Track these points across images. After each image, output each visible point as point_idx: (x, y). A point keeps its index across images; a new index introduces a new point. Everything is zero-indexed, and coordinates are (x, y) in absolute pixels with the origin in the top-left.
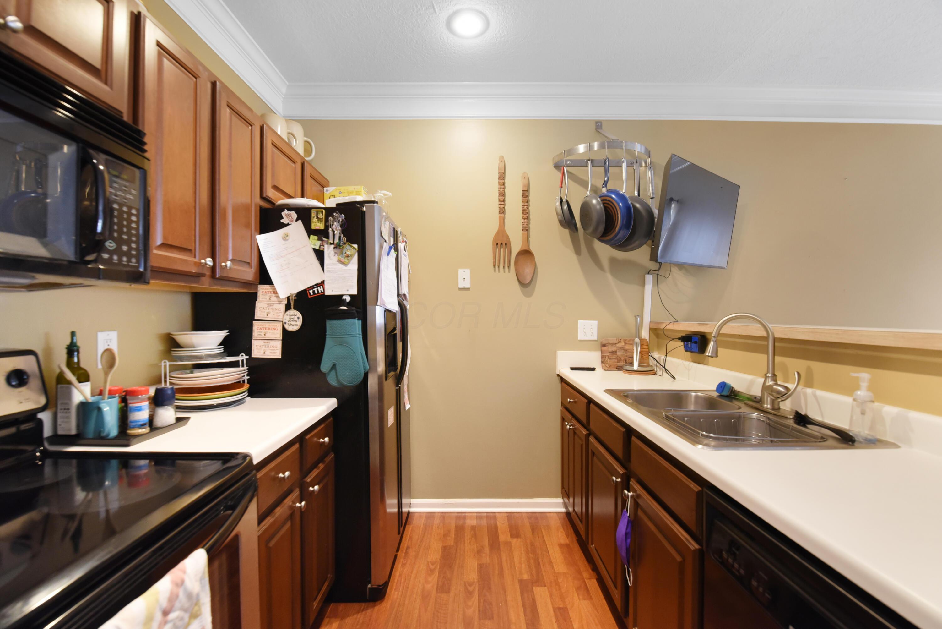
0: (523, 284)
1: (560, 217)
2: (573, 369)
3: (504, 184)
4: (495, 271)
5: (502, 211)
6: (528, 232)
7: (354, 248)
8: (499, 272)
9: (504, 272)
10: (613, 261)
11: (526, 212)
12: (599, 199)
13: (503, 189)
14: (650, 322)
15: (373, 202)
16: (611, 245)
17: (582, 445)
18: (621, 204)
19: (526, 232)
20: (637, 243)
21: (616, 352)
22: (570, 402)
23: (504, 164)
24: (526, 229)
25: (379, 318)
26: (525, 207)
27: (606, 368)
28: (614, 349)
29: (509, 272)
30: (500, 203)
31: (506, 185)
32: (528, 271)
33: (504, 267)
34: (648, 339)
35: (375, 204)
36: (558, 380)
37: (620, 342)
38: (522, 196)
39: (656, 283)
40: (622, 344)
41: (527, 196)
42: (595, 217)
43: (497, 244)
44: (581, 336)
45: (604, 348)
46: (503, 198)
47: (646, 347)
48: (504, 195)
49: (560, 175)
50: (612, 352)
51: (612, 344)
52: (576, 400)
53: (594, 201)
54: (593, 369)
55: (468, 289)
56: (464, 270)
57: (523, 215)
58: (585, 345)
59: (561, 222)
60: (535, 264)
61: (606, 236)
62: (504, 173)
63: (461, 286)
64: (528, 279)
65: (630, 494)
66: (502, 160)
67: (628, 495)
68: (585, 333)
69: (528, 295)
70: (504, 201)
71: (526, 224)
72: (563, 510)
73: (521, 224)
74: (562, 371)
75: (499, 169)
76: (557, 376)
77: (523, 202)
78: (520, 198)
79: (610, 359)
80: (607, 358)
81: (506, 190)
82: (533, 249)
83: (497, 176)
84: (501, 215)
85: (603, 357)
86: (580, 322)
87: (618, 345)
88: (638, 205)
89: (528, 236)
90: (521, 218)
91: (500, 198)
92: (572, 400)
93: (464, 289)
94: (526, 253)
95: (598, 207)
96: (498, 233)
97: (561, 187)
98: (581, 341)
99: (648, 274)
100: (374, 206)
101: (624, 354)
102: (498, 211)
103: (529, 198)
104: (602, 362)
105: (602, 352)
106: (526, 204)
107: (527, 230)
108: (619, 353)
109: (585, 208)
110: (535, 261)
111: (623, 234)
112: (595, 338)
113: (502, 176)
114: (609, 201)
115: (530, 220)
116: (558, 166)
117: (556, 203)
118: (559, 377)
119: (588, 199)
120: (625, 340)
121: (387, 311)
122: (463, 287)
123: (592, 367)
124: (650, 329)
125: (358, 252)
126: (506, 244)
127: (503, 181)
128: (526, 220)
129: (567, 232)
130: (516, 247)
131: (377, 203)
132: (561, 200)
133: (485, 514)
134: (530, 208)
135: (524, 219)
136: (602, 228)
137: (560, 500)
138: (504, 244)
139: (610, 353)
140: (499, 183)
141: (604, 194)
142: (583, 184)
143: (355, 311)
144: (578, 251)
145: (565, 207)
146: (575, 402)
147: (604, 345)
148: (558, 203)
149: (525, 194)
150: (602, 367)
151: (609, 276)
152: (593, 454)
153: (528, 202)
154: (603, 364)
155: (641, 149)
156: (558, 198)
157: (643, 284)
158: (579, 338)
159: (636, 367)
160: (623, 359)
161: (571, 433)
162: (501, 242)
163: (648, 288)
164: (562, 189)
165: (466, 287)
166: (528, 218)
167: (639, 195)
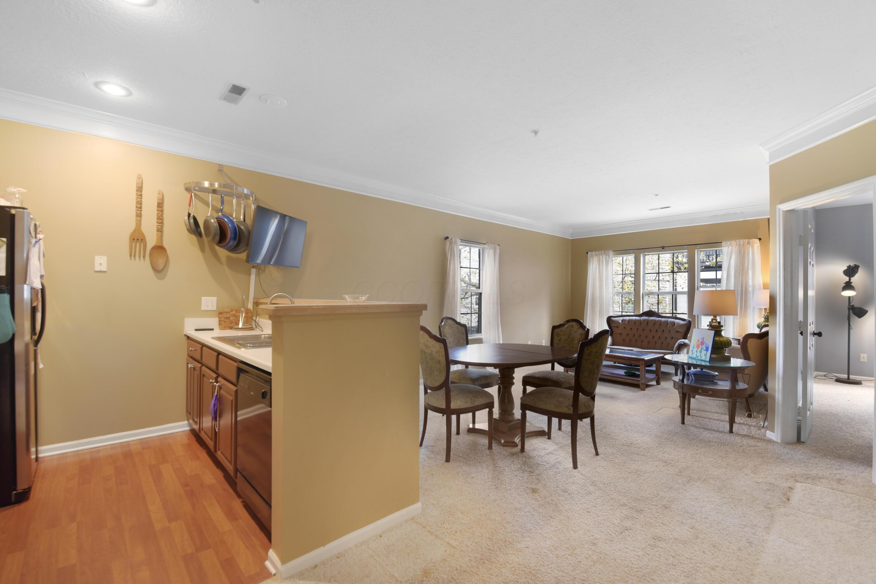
0: (156, 270)
1: (187, 227)
2: (196, 330)
3: (141, 195)
4: (131, 259)
5: (139, 215)
6: (161, 234)
7: (3, 241)
8: (135, 259)
9: (140, 260)
10: (228, 258)
11: (160, 219)
12: (216, 220)
13: (140, 199)
14: (254, 298)
15: (24, 208)
16: (227, 249)
17: (198, 374)
18: (230, 225)
19: (160, 233)
20: (243, 249)
21: (229, 317)
22: (191, 350)
23: (141, 181)
24: (160, 230)
25: (27, 294)
26: (160, 215)
27: (222, 328)
28: (228, 315)
29: (144, 260)
30: (137, 209)
31: (143, 196)
32: (161, 262)
33: (140, 257)
34: (252, 309)
35: (25, 210)
36: (185, 339)
37: (232, 311)
38: (157, 207)
39: (258, 274)
40: (234, 312)
41: (162, 207)
42: (213, 231)
43: (134, 239)
44: (203, 308)
45: (221, 315)
46: (140, 206)
47: (251, 314)
48: (141, 204)
49: (189, 196)
50: (227, 318)
51: (227, 312)
52: (196, 348)
53: (212, 221)
54: (212, 329)
55: (105, 272)
56: (101, 257)
57: (158, 221)
58: (207, 313)
59: (188, 230)
60: (167, 257)
61: (221, 243)
62: (141, 187)
63: (96, 269)
64: (161, 267)
65: (217, 384)
66: (140, 177)
67: (216, 385)
68: (207, 305)
69: (161, 278)
70: (141, 208)
71: (160, 227)
72: (188, 428)
73: (156, 226)
74: (188, 332)
75: (137, 184)
76: (184, 336)
77: (157, 211)
78: (155, 208)
79: (225, 322)
80: (223, 321)
81: (143, 200)
82: (165, 245)
83: (135, 189)
84: (138, 218)
85: (220, 321)
86: (203, 298)
87: (231, 313)
88: (242, 227)
89: (162, 236)
90: (156, 222)
91: (137, 205)
92: (193, 349)
93: (101, 272)
94: (160, 248)
95: (215, 224)
96: (135, 231)
97: (190, 206)
98: (203, 311)
99: (253, 268)
100: (24, 212)
101: (235, 318)
102: (135, 215)
103: (163, 209)
104: (219, 325)
105: (219, 318)
106: (160, 213)
107: (161, 232)
108: (231, 318)
109: (207, 223)
110: (167, 254)
111: (233, 243)
112: (215, 309)
113: (140, 189)
114: (223, 222)
115: (164, 224)
116: (188, 189)
117: (184, 217)
118: (186, 337)
119: (209, 218)
120: (236, 310)
121: (32, 289)
122: (99, 270)
123: (212, 328)
124: (254, 302)
125: (7, 244)
126: (142, 240)
127: (140, 193)
128: (160, 224)
129: (194, 238)
130: (151, 241)
131: (26, 209)
132: (189, 215)
133: (119, 444)
134: (164, 216)
135: (159, 223)
136: (218, 238)
137: (186, 422)
138: (140, 240)
139: (225, 318)
140: (137, 194)
141: (220, 217)
142: (207, 204)
143: (4, 288)
144: (203, 249)
145: (192, 221)
146: (196, 350)
147: (220, 313)
148: (186, 218)
149: (160, 205)
150: (219, 327)
151: (226, 268)
152: (204, 375)
153: (162, 211)
154: (220, 326)
155: (247, 192)
156: (187, 214)
157: (250, 274)
158: (202, 309)
159: (240, 326)
160: (234, 321)
161: (192, 369)
162: (137, 238)
163: (253, 277)
164: (190, 207)
165: (102, 270)
166: (162, 223)
167: (244, 220)
